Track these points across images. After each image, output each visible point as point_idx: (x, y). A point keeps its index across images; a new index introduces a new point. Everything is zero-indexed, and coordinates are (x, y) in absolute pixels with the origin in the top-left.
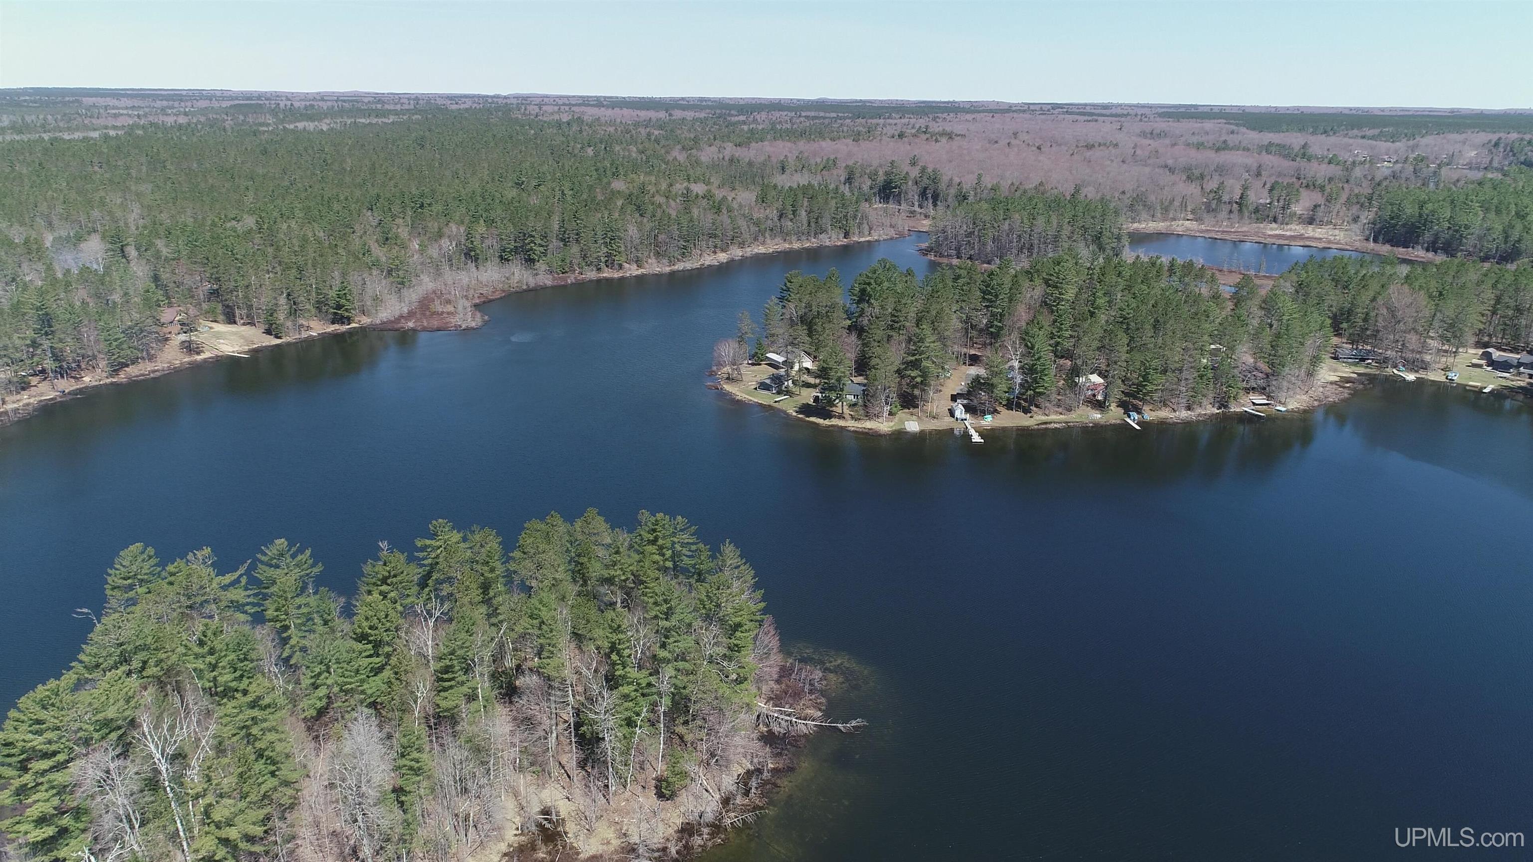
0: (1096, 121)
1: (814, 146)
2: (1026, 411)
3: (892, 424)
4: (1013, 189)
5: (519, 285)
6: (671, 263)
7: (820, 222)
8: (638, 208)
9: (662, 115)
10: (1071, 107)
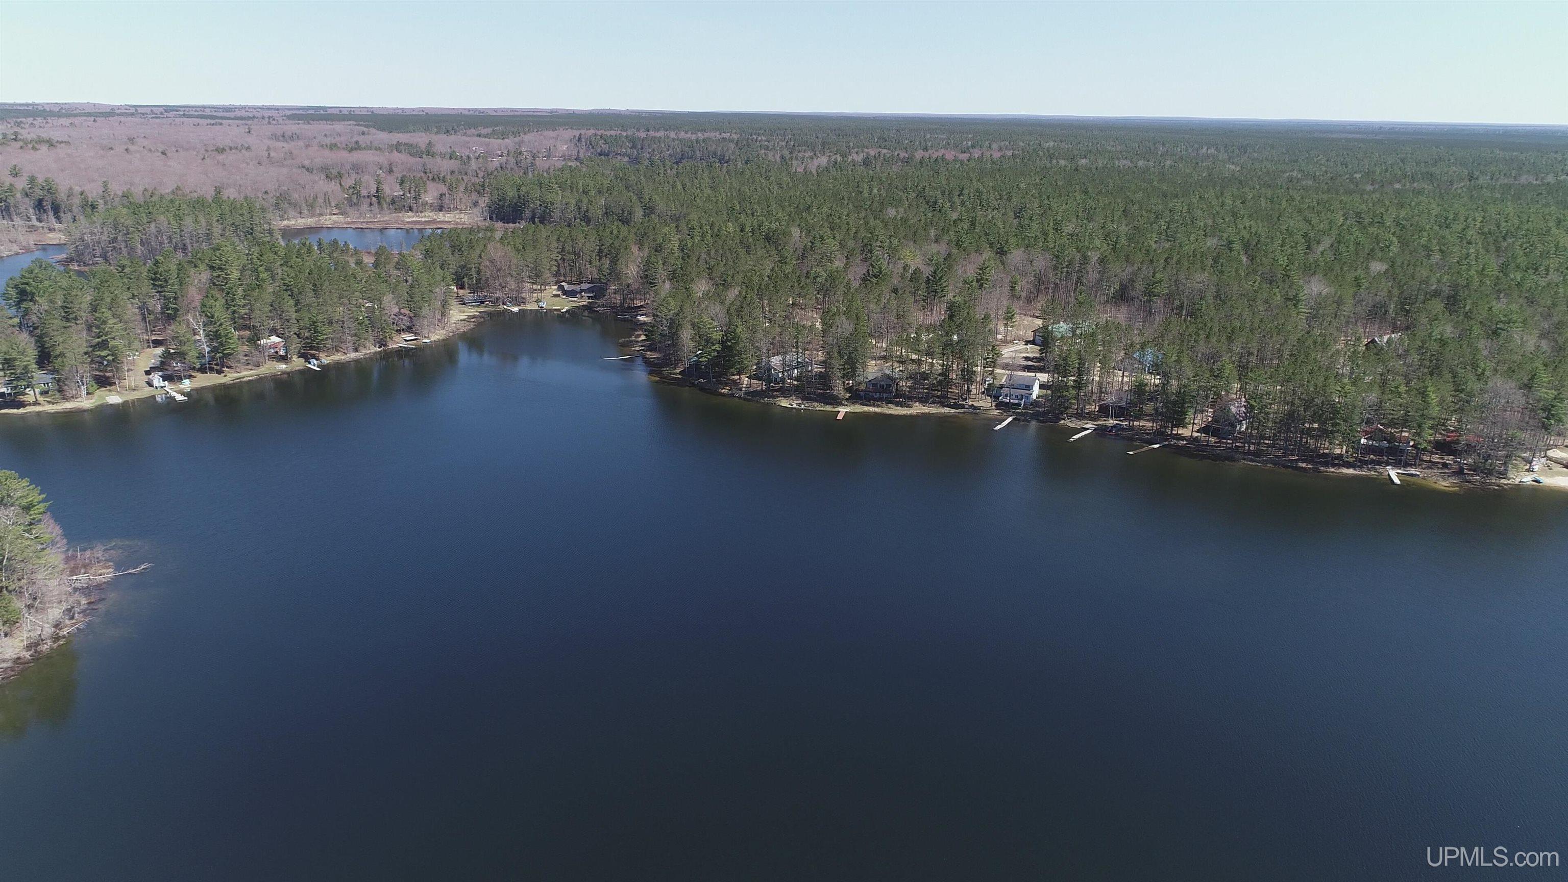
0: (221, 124)
2: (219, 372)
3: (93, 401)
4: (148, 194)
10: (187, 109)
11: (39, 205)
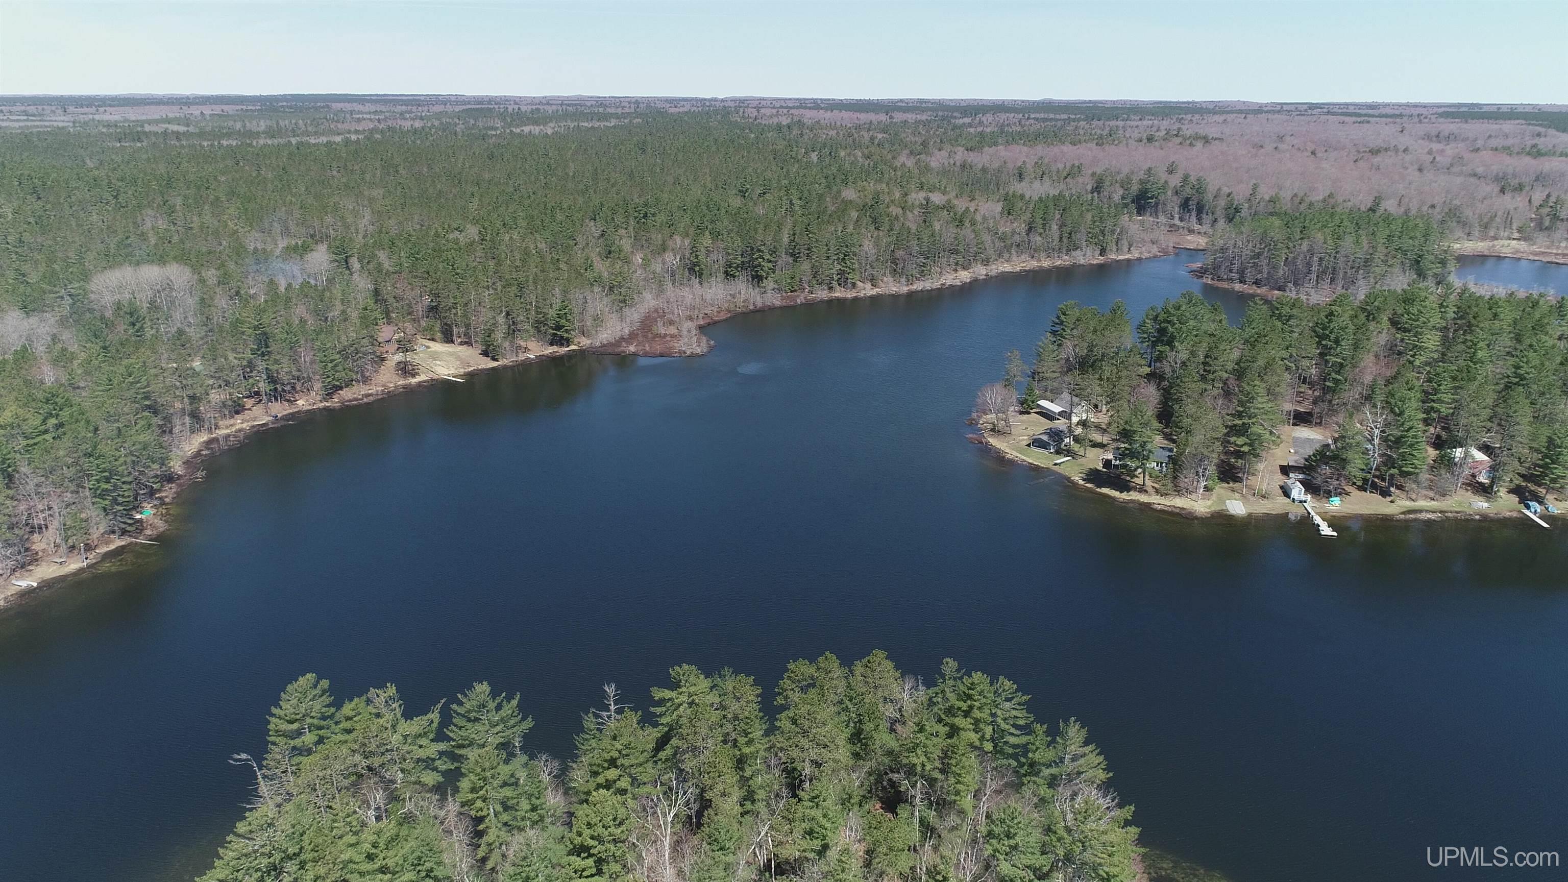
0: (1368, 122)
1: (1055, 150)
2: (1385, 493)
3: (1209, 503)
4: (1297, 200)
5: (746, 304)
6: (909, 282)
7: (1074, 238)
8: (875, 220)
9: (883, 117)
10: (1332, 107)
11: (1185, 205)
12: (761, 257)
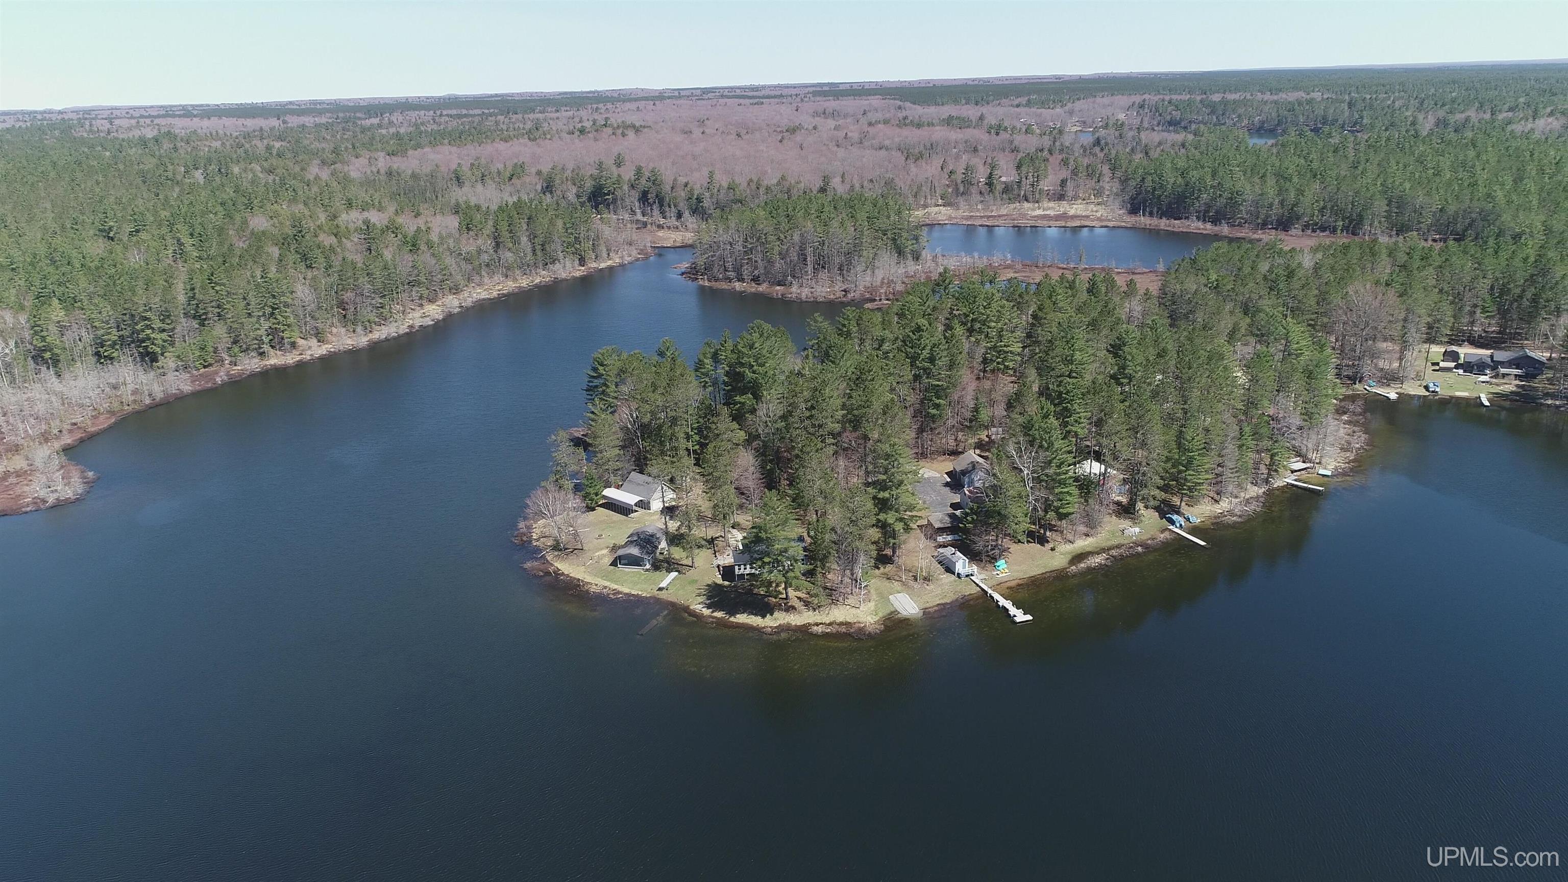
1: (488, 149)
4: (754, 186)
6: (368, 330)
7: (548, 249)
9: (274, 122)
11: (644, 198)
12: (148, 327)
